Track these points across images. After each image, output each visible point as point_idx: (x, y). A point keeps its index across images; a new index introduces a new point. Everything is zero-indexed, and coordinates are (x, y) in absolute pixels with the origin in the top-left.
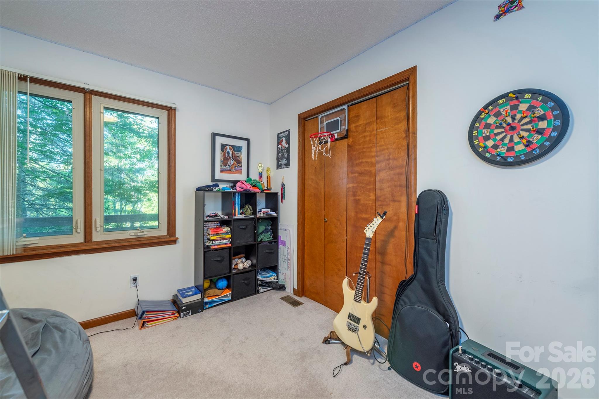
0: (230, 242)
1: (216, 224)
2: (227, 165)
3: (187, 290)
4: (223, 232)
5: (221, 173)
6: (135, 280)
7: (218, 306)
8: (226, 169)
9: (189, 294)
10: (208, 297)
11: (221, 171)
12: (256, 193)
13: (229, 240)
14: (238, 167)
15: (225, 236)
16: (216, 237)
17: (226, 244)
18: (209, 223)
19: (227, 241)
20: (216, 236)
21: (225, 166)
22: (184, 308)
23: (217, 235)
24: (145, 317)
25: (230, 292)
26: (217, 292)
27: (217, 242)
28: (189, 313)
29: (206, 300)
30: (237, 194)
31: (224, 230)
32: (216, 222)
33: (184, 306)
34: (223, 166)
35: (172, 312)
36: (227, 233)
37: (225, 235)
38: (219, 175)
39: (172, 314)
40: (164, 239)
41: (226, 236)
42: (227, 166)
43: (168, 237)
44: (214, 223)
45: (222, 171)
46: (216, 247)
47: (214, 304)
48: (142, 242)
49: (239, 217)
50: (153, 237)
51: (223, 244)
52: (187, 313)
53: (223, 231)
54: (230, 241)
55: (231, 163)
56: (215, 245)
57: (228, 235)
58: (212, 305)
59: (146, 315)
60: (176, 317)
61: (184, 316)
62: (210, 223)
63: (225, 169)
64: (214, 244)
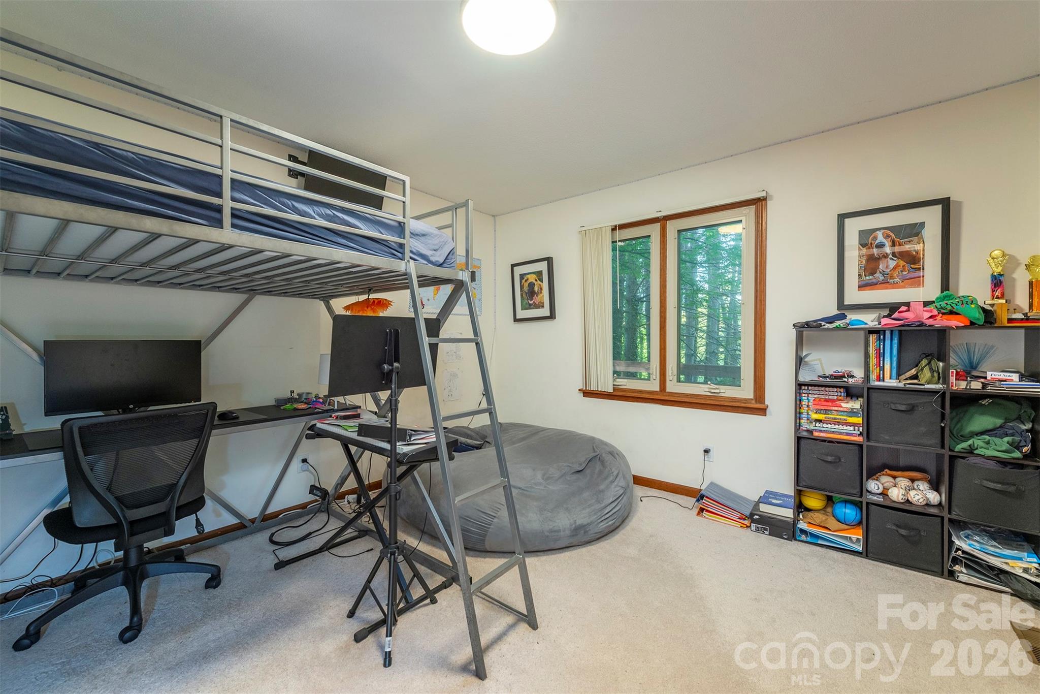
0: (859, 433)
1: (837, 392)
2: (878, 272)
3: (780, 496)
4: (840, 409)
5: (859, 290)
6: (706, 451)
7: (827, 548)
8: (874, 281)
9: (774, 501)
10: (810, 523)
11: (859, 287)
12: (945, 330)
13: (856, 428)
14: (909, 272)
15: (845, 417)
16: (824, 416)
17: (848, 434)
18: (820, 388)
19: (852, 428)
20: (824, 414)
21: (872, 274)
22: (757, 517)
23: (826, 411)
24: (704, 503)
25: (860, 536)
26: (832, 523)
27: (825, 425)
28: (766, 529)
29: (802, 525)
30: (888, 334)
31: (843, 405)
32: (836, 390)
33: (757, 515)
34: (865, 276)
35: (740, 514)
36: (852, 413)
37: (847, 416)
38: (854, 296)
39: (739, 518)
40: (745, 403)
41: (848, 418)
42: (878, 275)
43: (753, 402)
44: (831, 389)
45: (861, 287)
46: (822, 435)
47: (820, 542)
48: (717, 403)
49: (891, 382)
50: (732, 398)
51: (840, 433)
52: (761, 528)
53: (842, 407)
54: (859, 431)
55: (887, 267)
56: (821, 431)
57: (853, 418)
58: (814, 540)
59: (705, 500)
60: (745, 526)
61: (757, 530)
62: (823, 389)
63: (871, 281)
64: (819, 428)
